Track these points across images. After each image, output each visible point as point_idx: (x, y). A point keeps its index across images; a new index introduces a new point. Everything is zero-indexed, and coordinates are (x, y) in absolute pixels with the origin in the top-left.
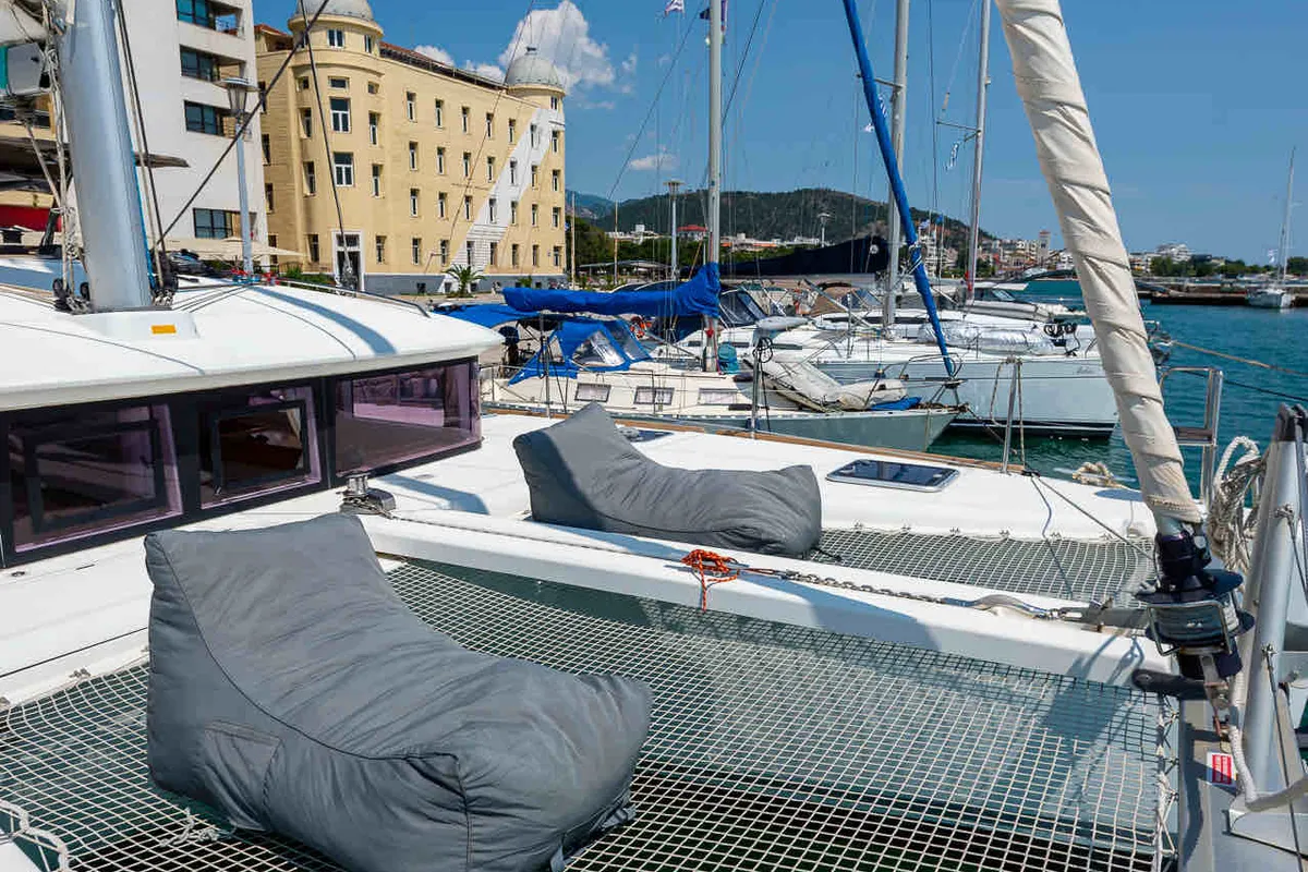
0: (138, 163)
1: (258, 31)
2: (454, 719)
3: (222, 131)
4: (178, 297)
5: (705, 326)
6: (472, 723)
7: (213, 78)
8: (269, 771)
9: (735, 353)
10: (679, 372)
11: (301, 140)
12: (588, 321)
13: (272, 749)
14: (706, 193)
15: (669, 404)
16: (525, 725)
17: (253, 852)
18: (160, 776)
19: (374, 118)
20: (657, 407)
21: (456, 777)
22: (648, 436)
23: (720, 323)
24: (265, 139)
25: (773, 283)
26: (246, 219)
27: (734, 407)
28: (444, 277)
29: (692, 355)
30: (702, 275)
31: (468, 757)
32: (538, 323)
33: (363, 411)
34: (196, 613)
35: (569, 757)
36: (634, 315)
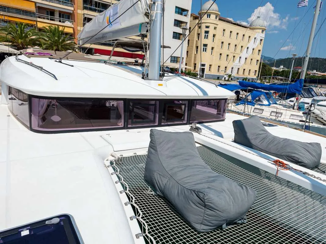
0: (161, 47)
1: (191, 15)
2: (206, 185)
3: (180, 38)
4: (165, 78)
5: (296, 97)
6: (210, 188)
7: (180, 27)
8: (166, 184)
9: (304, 106)
10: (286, 109)
11: (197, 41)
12: (261, 92)
13: (167, 180)
14: (304, 58)
15: (281, 117)
16: (222, 192)
17: (160, 200)
18: (146, 179)
19: (214, 36)
20: (277, 117)
21: (204, 199)
22: (270, 125)
23: (301, 97)
24: (189, 40)
25: (322, 86)
26: (181, 59)
27: (301, 121)
28: (224, 76)
29: (290, 104)
30: (298, 82)
31: (207, 195)
32: (247, 90)
33: (199, 107)
34: (157, 147)
35: (232, 203)
36: (274, 91)
